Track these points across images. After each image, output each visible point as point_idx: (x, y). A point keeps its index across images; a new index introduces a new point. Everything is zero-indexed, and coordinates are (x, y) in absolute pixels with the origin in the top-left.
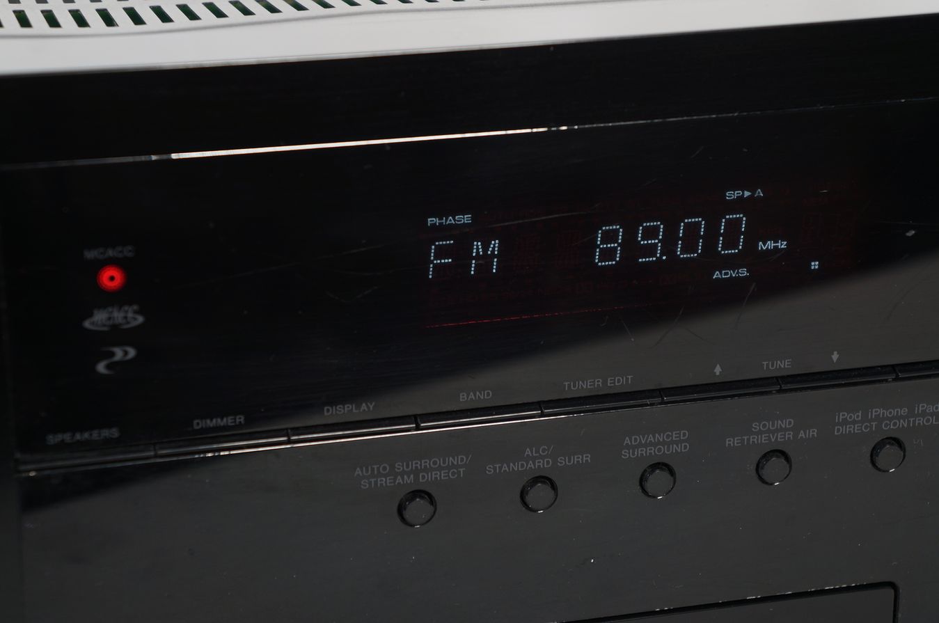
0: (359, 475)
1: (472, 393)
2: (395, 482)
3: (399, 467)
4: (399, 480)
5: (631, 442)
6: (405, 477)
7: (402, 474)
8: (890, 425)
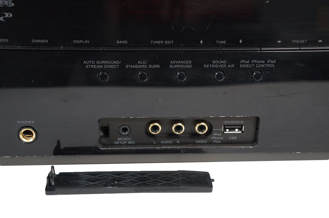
0: (85, 63)
1: (121, 41)
2: (96, 67)
3: (98, 62)
4: (98, 66)
5: (173, 63)
6: (100, 66)
7: (99, 65)
8: (258, 66)
